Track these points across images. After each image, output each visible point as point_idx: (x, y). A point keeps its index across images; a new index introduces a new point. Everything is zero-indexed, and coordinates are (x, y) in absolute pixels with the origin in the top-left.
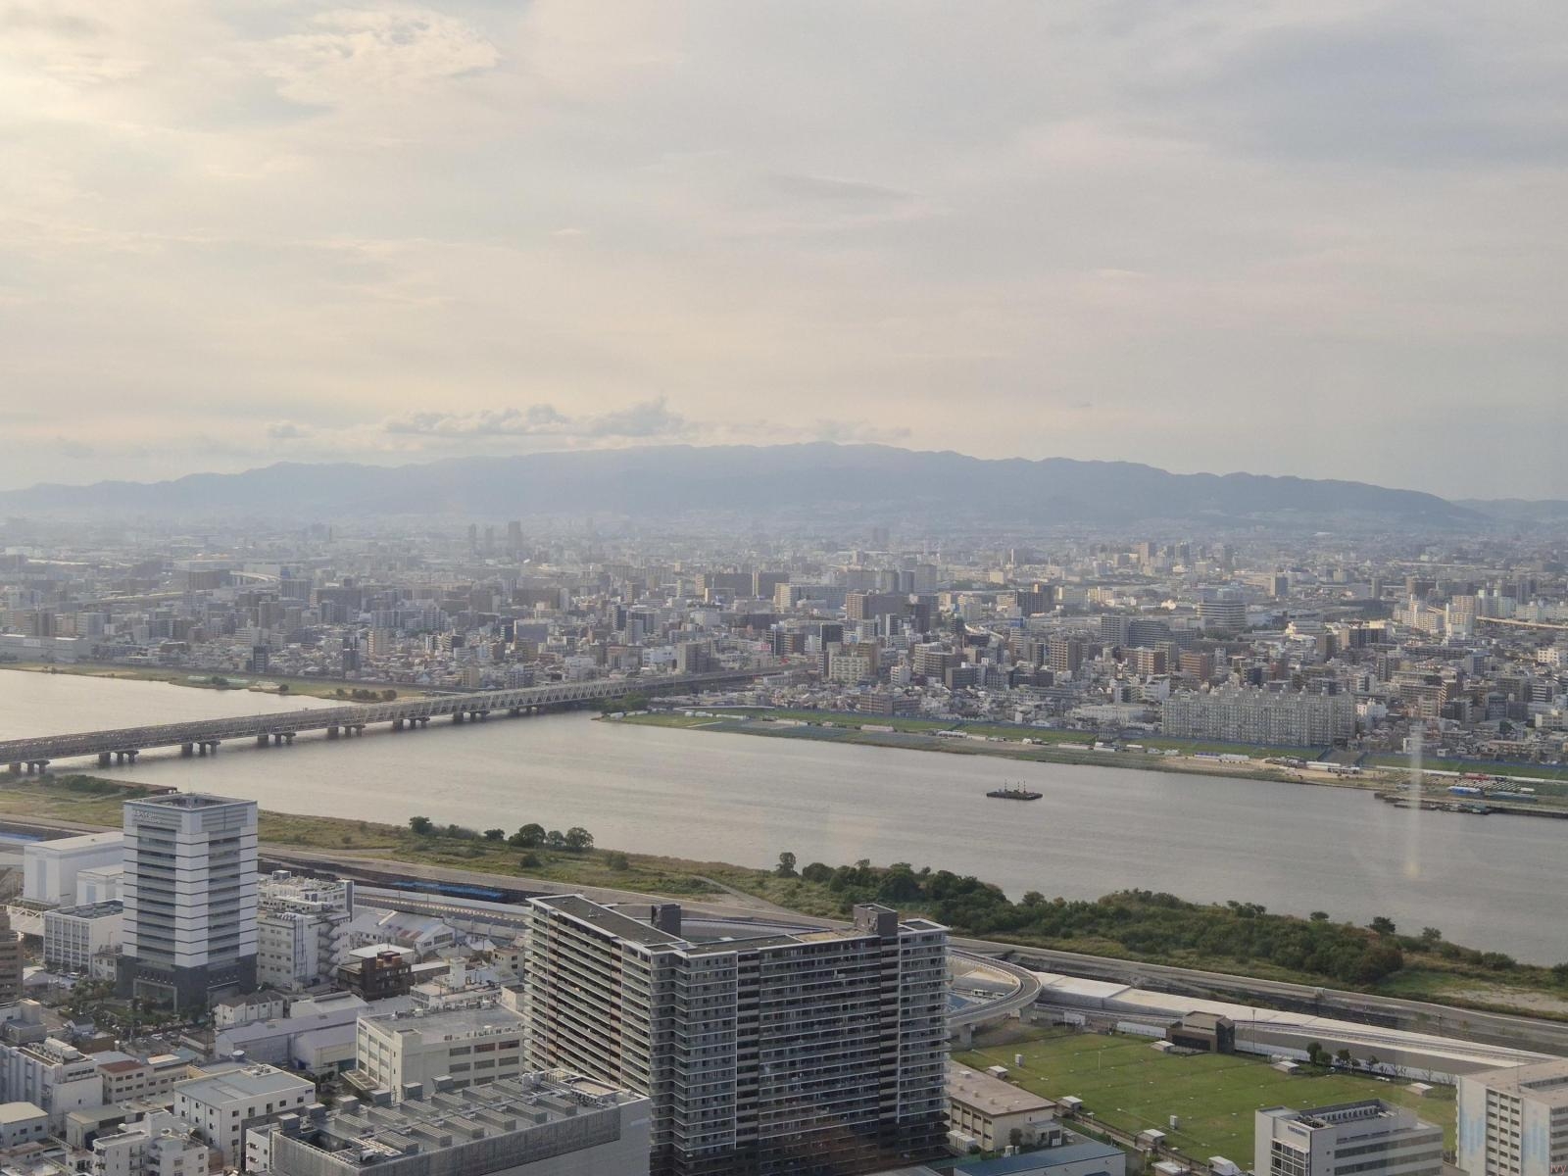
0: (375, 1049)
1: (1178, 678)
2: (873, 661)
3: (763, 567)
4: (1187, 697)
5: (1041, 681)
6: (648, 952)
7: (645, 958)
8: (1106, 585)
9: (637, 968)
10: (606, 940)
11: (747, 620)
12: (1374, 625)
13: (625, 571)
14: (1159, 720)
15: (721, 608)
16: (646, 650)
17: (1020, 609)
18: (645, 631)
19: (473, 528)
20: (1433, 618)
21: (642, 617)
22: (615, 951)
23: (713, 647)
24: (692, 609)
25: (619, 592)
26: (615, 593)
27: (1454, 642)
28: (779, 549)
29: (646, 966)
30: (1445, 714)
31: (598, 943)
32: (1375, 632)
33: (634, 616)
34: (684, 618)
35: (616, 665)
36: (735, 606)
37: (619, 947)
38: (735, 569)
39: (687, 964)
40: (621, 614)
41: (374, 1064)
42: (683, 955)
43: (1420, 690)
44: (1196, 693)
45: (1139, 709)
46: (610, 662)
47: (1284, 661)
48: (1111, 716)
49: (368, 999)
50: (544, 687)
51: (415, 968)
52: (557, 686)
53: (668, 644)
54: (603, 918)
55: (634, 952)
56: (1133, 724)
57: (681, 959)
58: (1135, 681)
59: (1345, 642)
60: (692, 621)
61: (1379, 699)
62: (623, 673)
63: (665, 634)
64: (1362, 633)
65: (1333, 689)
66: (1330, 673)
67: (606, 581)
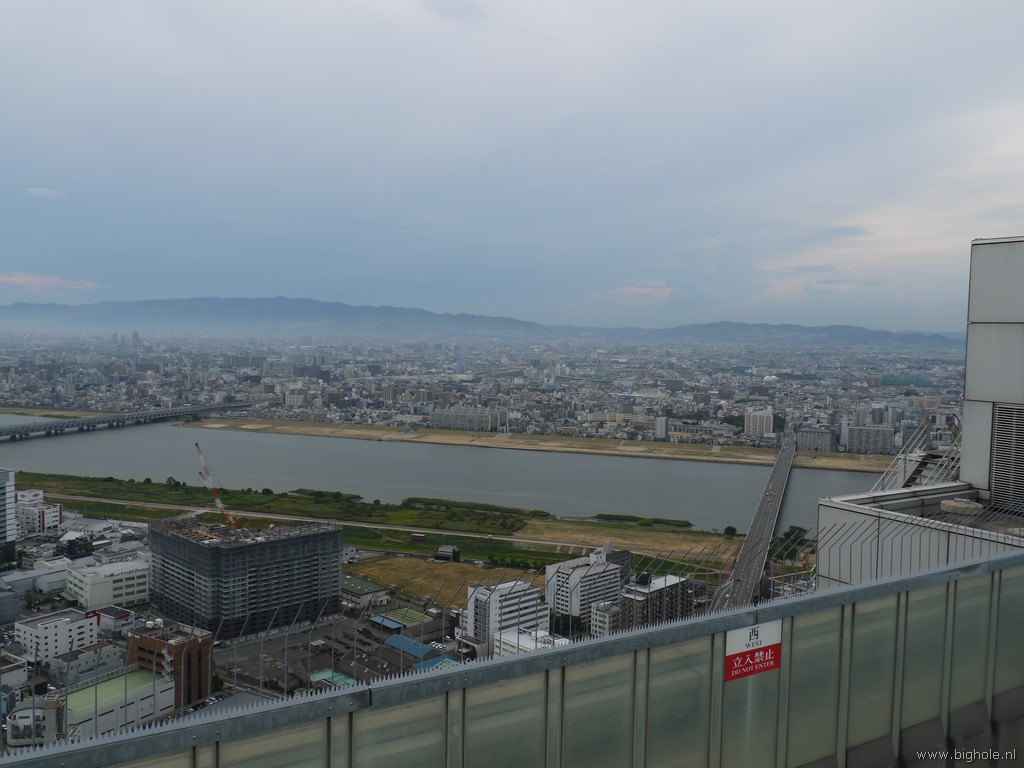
0: (76, 582)
1: (437, 403)
2: (306, 396)
3: (255, 354)
4: (441, 411)
5: (379, 404)
8: (408, 362)
11: (248, 378)
13: (189, 355)
14: (429, 420)
15: (235, 372)
17: (370, 373)
19: (115, 335)
24: (221, 374)
26: (185, 366)
27: (548, 386)
28: (262, 345)
34: (218, 378)
35: (187, 400)
36: (242, 372)
38: (242, 354)
41: (77, 589)
43: (534, 407)
44: (444, 409)
45: (421, 417)
46: (184, 398)
47: (480, 395)
48: (410, 419)
49: (72, 559)
50: (152, 410)
51: (94, 544)
52: (159, 410)
58: (419, 404)
61: (518, 410)
62: (190, 403)
67: (180, 360)
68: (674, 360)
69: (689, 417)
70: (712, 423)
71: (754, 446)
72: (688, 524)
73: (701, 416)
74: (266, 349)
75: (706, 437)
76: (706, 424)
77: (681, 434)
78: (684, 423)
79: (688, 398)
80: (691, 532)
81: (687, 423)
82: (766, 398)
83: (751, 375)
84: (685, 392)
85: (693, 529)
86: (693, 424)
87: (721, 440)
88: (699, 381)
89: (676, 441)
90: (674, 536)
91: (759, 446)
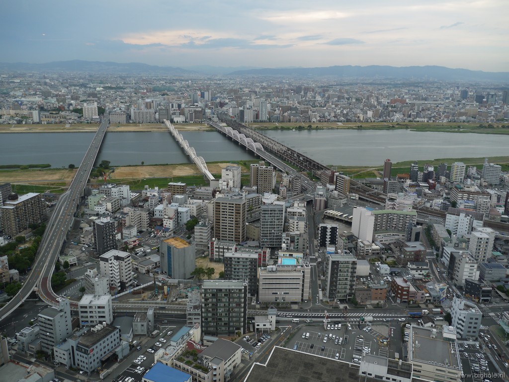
68: (48, 81)
69: (54, 110)
70: (66, 113)
71: (88, 123)
72: (49, 166)
73: (60, 109)
75: (62, 120)
76: (63, 113)
77: (48, 119)
78: (50, 113)
79: (54, 100)
80: (50, 169)
81: (52, 113)
82: (96, 99)
83: (90, 87)
84: (52, 97)
85: (52, 168)
86: (56, 114)
87: (70, 121)
88: (61, 92)
89: (46, 123)
90: (40, 172)
91: (91, 123)
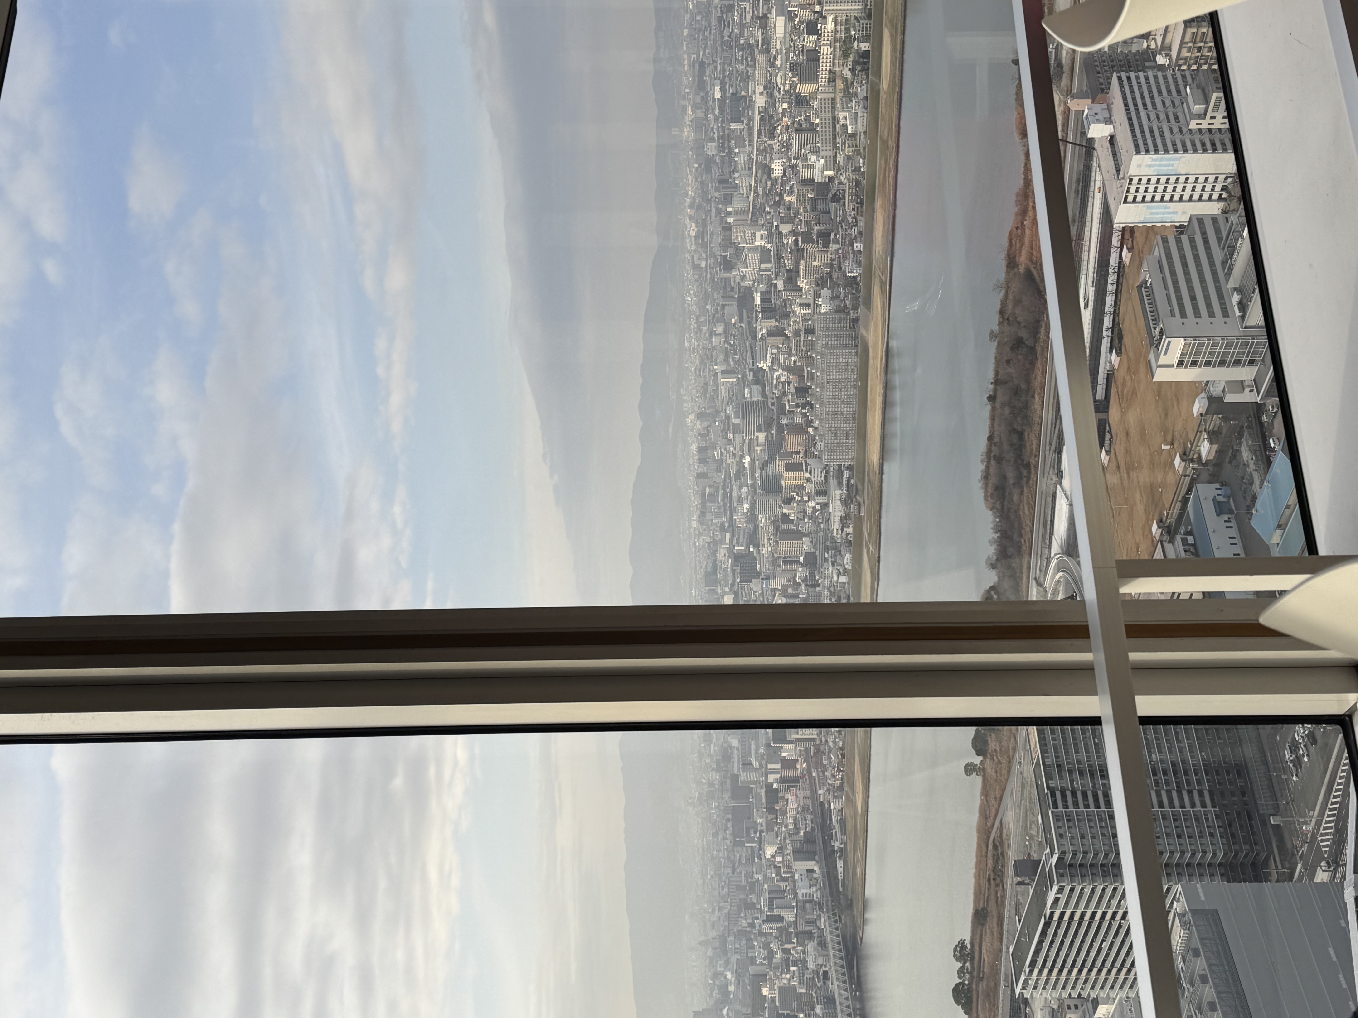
1: (806, 452)
3: (727, 796)
4: (820, 445)
5: (811, 561)
6: (1055, 888)
7: (1061, 890)
8: (732, 510)
9: (1069, 897)
10: (1047, 925)
11: (771, 810)
12: (758, 301)
13: (731, 918)
14: (840, 466)
15: (761, 832)
16: (800, 897)
17: (753, 580)
18: (783, 898)
20: (750, 256)
21: (771, 900)
22: (1056, 917)
23: (795, 837)
24: (763, 857)
25: (750, 921)
26: (752, 925)
27: (769, 239)
28: (711, 784)
29: (1067, 889)
30: (826, 245)
31: (1051, 932)
32: (762, 300)
33: (771, 908)
34: (771, 864)
35: (813, 922)
36: (759, 821)
37: (1052, 914)
38: (728, 820)
39: (1063, 853)
40: (770, 919)
42: (1056, 857)
44: (817, 438)
45: (833, 482)
46: (811, 928)
47: (789, 369)
48: (838, 503)
50: (835, 987)
52: (833, 974)
53: (793, 877)
54: (1029, 929)
55: (1057, 900)
56: (845, 487)
57: (1059, 859)
58: (809, 487)
59: (772, 323)
60: (773, 856)
61: (817, 295)
62: (819, 916)
63: (785, 880)
64: (764, 310)
65: (810, 331)
66: (797, 333)
67: (742, 933)
74: (716, 777)
